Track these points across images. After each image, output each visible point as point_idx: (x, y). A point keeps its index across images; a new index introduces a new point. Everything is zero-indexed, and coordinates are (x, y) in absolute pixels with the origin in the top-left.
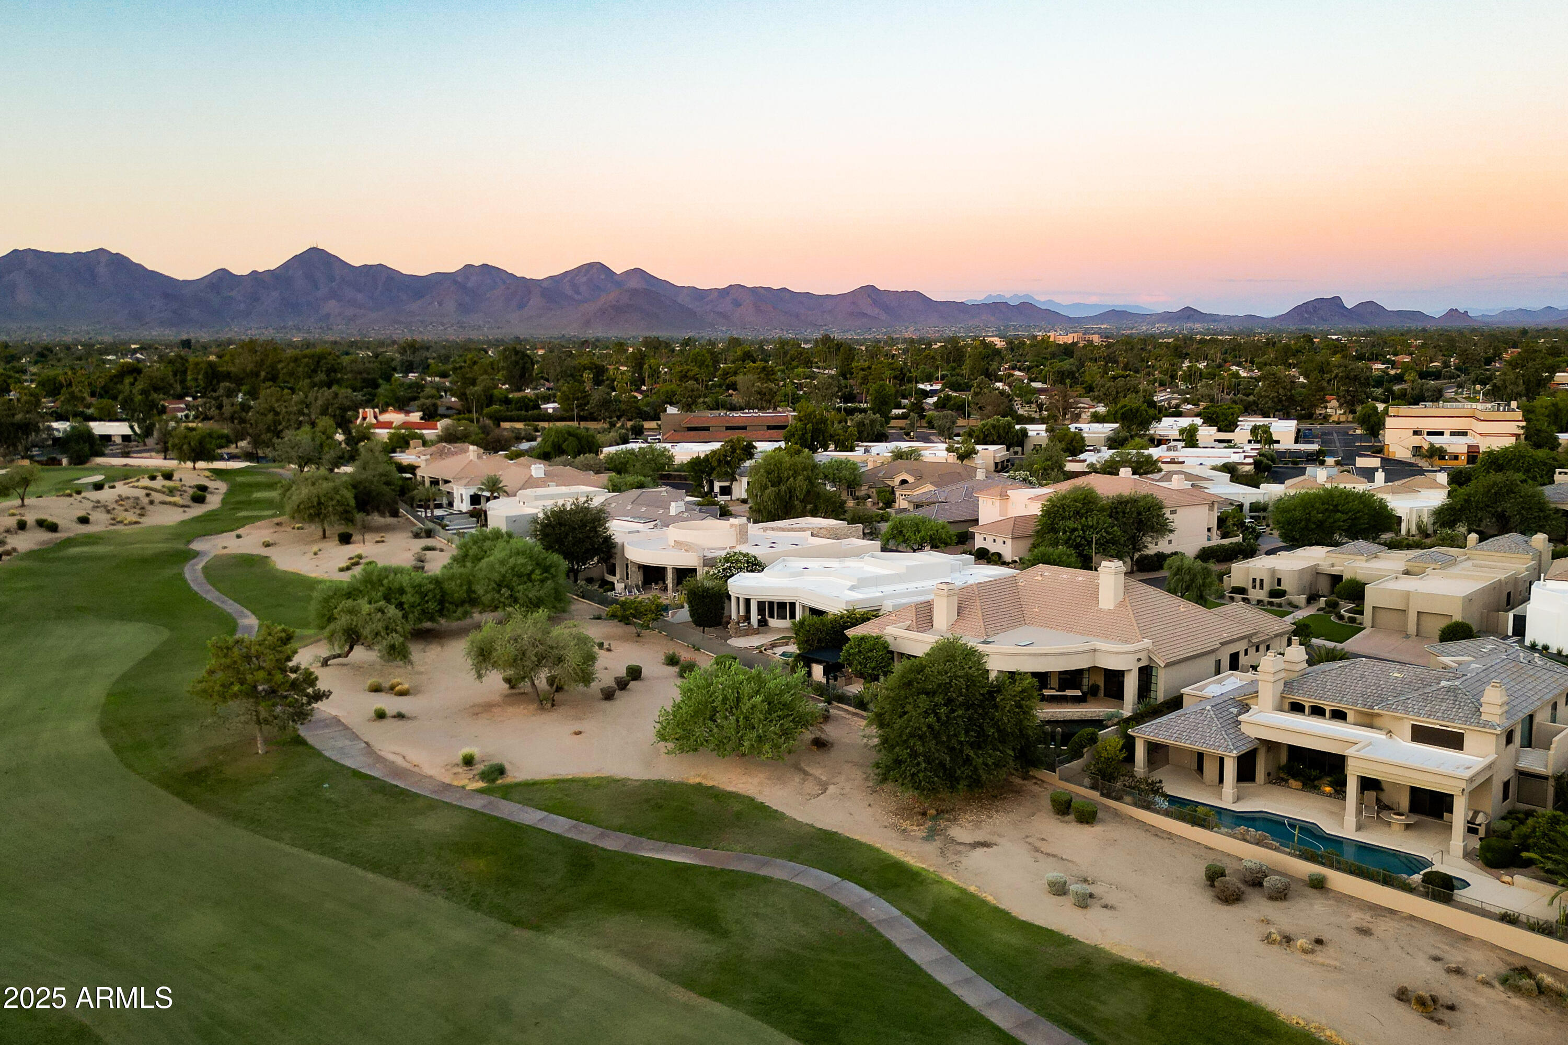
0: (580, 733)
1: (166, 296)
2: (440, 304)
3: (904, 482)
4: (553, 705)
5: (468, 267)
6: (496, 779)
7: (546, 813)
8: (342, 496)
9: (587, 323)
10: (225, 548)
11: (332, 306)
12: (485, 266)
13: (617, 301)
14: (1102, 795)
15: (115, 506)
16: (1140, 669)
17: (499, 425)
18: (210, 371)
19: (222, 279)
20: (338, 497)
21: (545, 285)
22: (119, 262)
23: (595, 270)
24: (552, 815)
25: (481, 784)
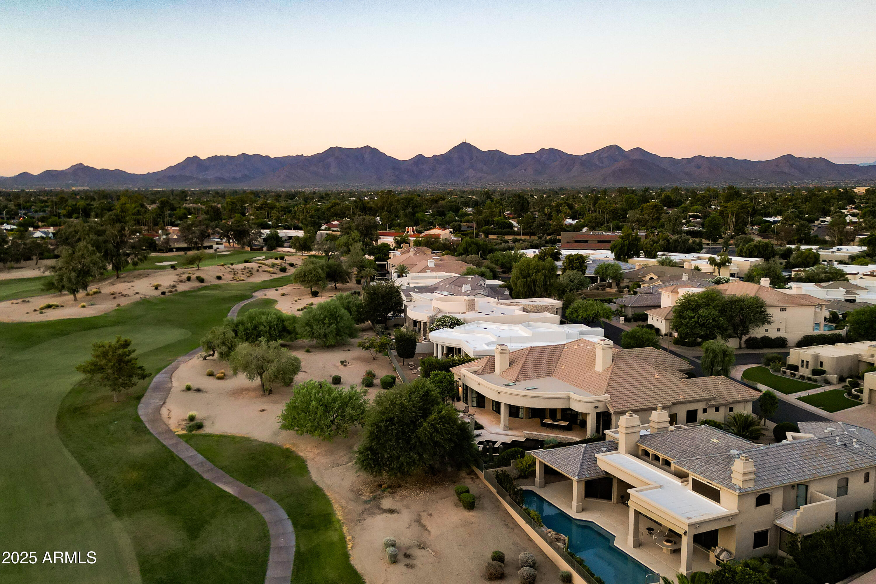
0: (263, 410)
1: (394, 168)
2: (525, 170)
3: (652, 278)
4: (269, 394)
5: (542, 150)
6: (193, 430)
7: (197, 453)
8: (317, 272)
9: (604, 179)
10: (266, 295)
11: (470, 173)
12: (551, 149)
13: (624, 167)
14: (497, 492)
15: (240, 272)
16: (597, 413)
17: (488, 237)
18: (362, 206)
19: (420, 159)
20: (315, 273)
21: (583, 158)
22: (375, 151)
23: (613, 149)
24: (199, 455)
25: (184, 432)
